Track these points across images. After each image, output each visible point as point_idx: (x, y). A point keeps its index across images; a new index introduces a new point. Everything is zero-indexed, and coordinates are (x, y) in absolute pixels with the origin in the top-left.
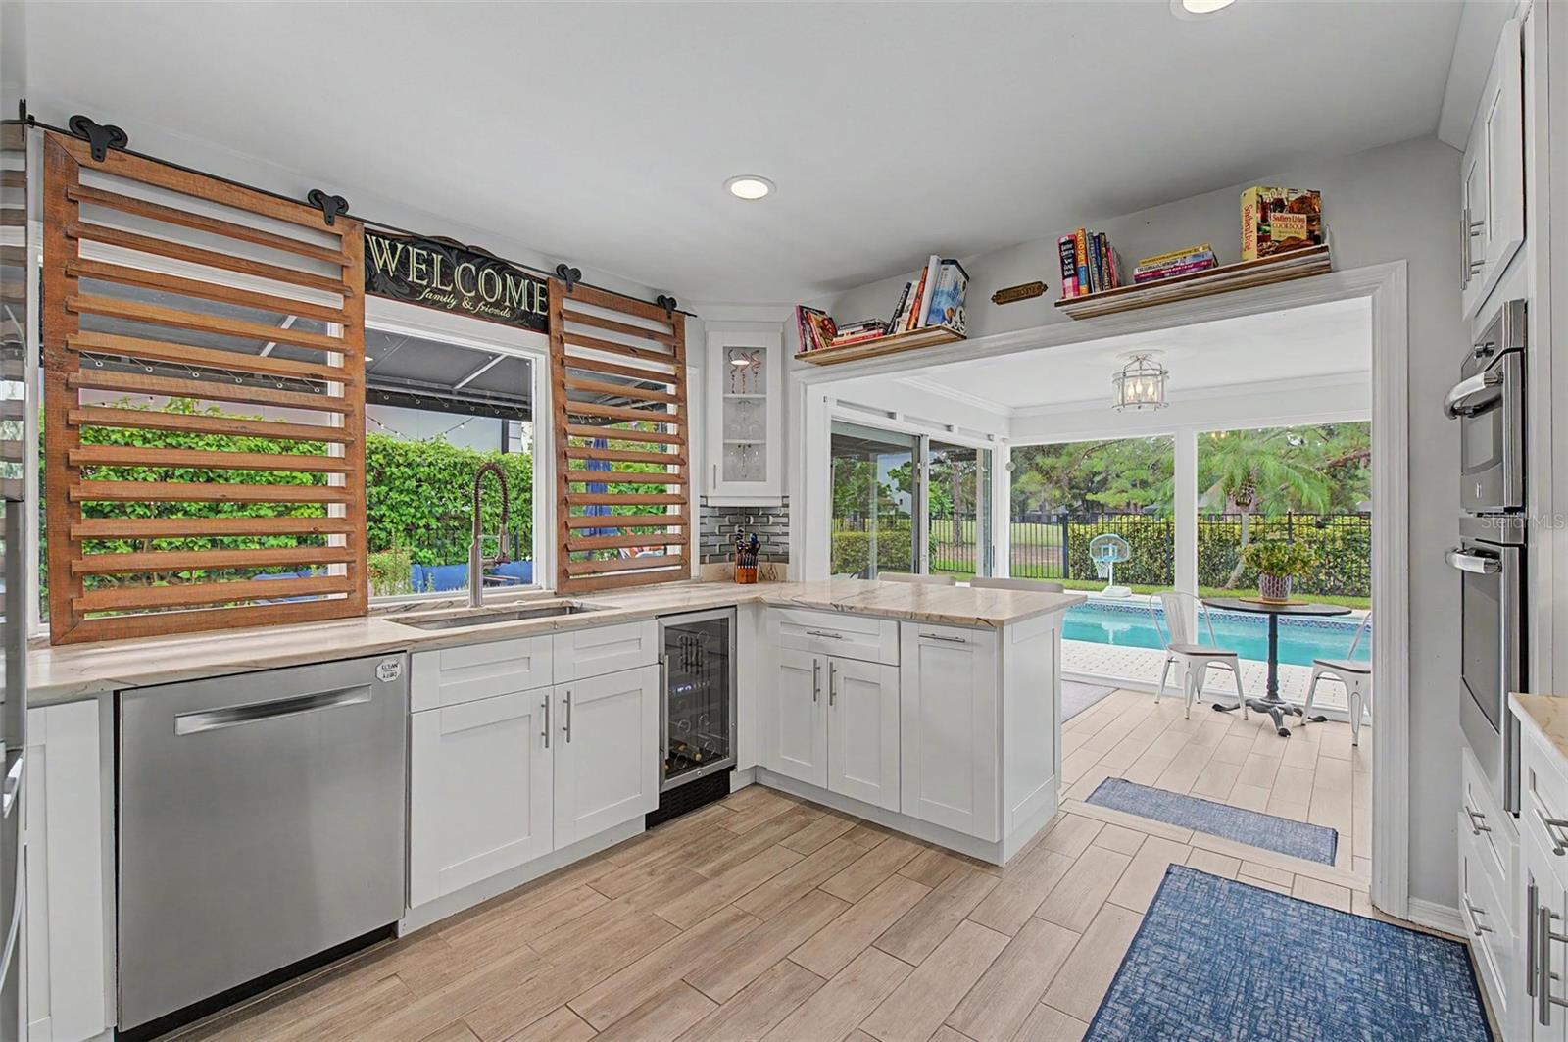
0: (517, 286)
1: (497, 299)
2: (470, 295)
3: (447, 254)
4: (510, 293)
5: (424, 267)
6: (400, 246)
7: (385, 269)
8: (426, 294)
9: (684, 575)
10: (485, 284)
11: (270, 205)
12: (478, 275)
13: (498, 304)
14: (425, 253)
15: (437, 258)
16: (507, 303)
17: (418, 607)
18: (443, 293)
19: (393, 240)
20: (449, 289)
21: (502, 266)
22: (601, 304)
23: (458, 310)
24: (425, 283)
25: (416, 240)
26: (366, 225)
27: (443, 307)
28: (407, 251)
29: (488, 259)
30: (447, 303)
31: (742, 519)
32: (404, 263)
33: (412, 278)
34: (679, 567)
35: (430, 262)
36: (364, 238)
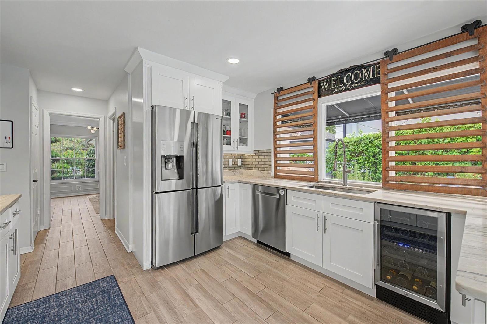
0: (367, 71)
1: (359, 80)
2: (349, 83)
3: (342, 75)
4: (365, 75)
5: (335, 82)
6: (328, 80)
7: (325, 89)
8: (336, 90)
10: (355, 77)
11: (301, 88)
12: (352, 76)
13: (359, 82)
14: (335, 78)
15: (339, 77)
16: (363, 79)
17: (331, 183)
18: (340, 87)
19: (326, 80)
20: (342, 85)
21: (360, 68)
23: (346, 90)
24: (335, 87)
25: (332, 76)
26: (319, 80)
27: (340, 91)
28: (330, 80)
29: (355, 68)
30: (342, 90)
32: (329, 85)
33: (332, 87)
35: (336, 80)
36: (319, 83)
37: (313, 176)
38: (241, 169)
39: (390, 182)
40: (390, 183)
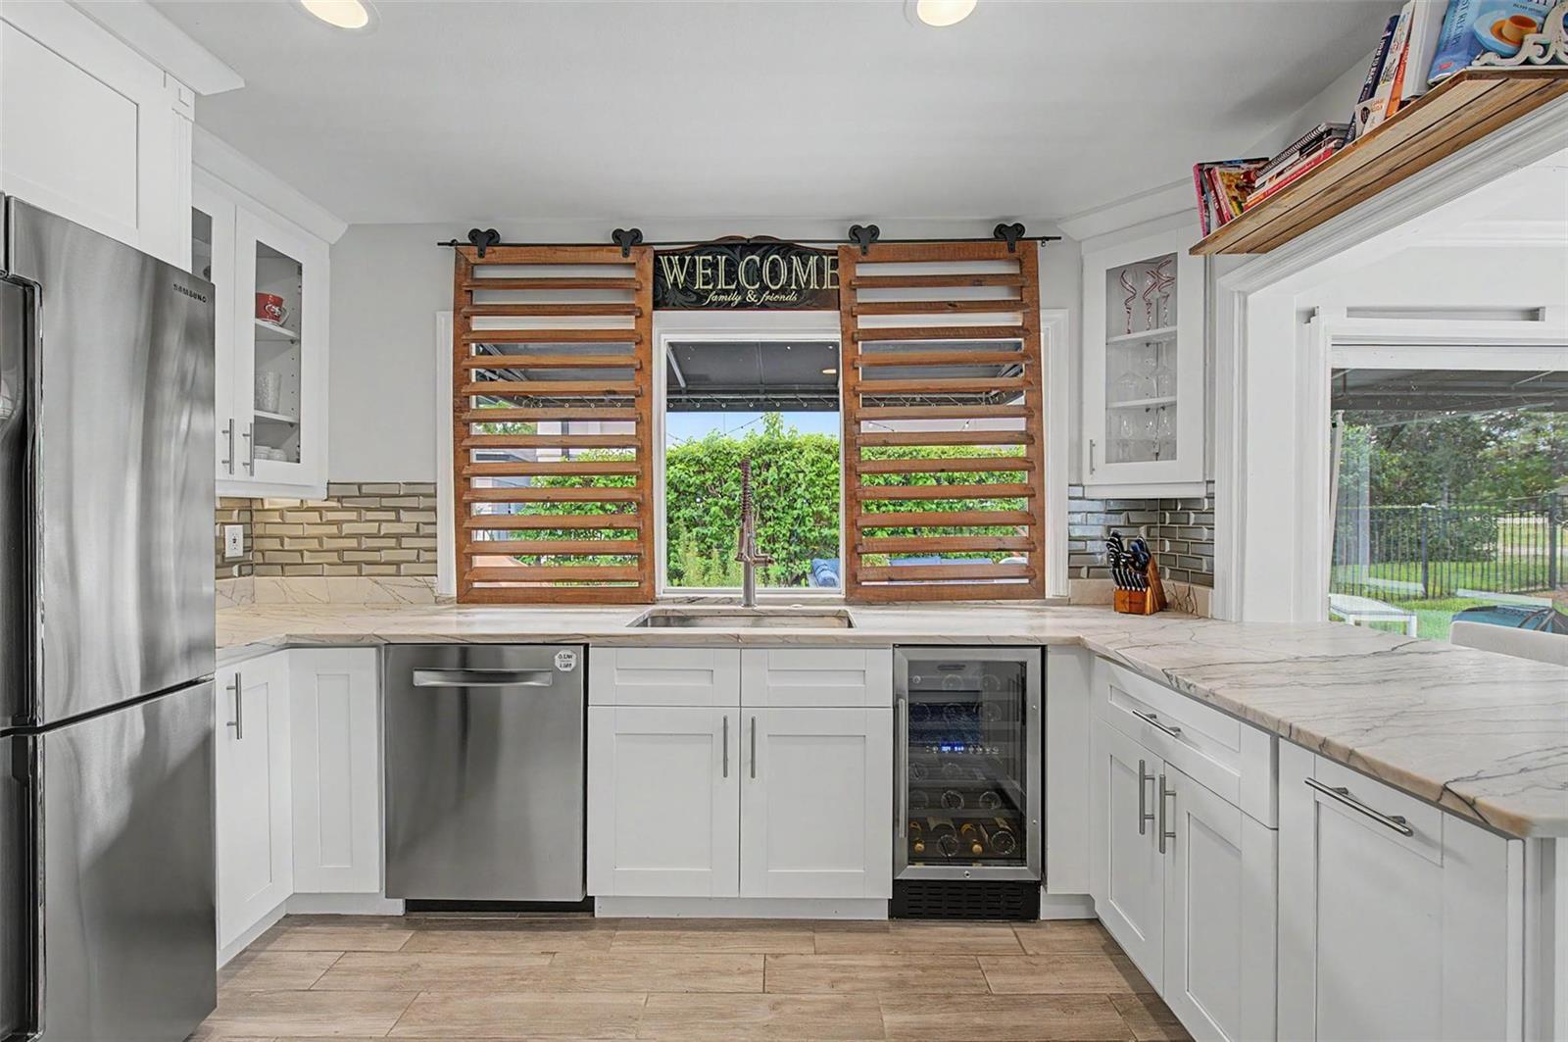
0: (805, 265)
1: (782, 286)
2: (753, 288)
3: (731, 253)
4: (797, 275)
5: (709, 271)
6: (688, 258)
7: (675, 284)
8: (713, 297)
9: (1036, 590)
10: (770, 273)
11: (583, 255)
12: (761, 266)
13: (783, 291)
14: (710, 258)
15: (722, 259)
16: (793, 287)
18: (727, 292)
19: (681, 253)
20: (733, 287)
21: (787, 248)
22: (907, 259)
23: (744, 305)
24: (710, 287)
25: (702, 247)
26: (656, 248)
27: (727, 306)
28: (695, 261)
29: (773, 245)
30: (731, 302)
31: (1155, 518)
32: (691, 275)
33: (699, 285)
34: (1026, 581)
35: (715, 266)
36: (657, 261)
37: (637, 584)
38: (240, 575)
39: (863, 584)
40: (865, 586)
